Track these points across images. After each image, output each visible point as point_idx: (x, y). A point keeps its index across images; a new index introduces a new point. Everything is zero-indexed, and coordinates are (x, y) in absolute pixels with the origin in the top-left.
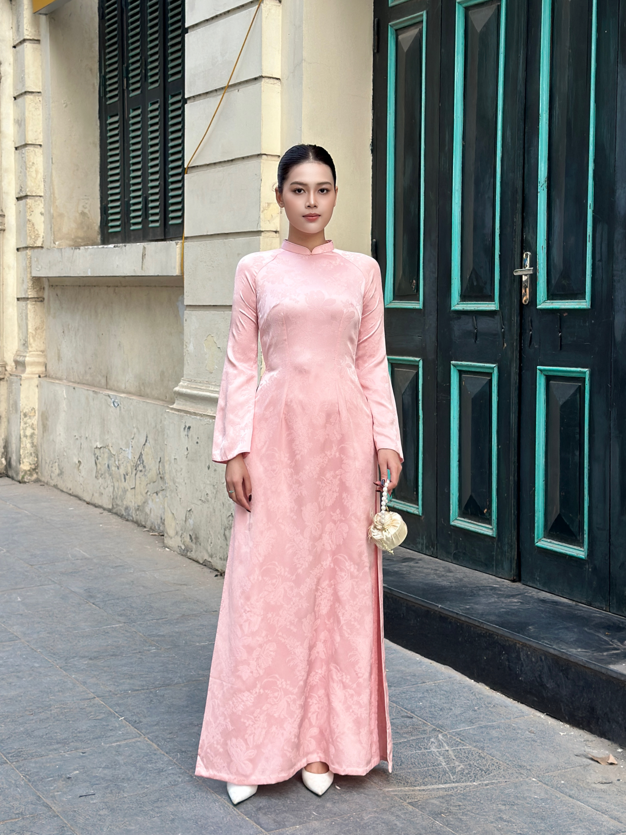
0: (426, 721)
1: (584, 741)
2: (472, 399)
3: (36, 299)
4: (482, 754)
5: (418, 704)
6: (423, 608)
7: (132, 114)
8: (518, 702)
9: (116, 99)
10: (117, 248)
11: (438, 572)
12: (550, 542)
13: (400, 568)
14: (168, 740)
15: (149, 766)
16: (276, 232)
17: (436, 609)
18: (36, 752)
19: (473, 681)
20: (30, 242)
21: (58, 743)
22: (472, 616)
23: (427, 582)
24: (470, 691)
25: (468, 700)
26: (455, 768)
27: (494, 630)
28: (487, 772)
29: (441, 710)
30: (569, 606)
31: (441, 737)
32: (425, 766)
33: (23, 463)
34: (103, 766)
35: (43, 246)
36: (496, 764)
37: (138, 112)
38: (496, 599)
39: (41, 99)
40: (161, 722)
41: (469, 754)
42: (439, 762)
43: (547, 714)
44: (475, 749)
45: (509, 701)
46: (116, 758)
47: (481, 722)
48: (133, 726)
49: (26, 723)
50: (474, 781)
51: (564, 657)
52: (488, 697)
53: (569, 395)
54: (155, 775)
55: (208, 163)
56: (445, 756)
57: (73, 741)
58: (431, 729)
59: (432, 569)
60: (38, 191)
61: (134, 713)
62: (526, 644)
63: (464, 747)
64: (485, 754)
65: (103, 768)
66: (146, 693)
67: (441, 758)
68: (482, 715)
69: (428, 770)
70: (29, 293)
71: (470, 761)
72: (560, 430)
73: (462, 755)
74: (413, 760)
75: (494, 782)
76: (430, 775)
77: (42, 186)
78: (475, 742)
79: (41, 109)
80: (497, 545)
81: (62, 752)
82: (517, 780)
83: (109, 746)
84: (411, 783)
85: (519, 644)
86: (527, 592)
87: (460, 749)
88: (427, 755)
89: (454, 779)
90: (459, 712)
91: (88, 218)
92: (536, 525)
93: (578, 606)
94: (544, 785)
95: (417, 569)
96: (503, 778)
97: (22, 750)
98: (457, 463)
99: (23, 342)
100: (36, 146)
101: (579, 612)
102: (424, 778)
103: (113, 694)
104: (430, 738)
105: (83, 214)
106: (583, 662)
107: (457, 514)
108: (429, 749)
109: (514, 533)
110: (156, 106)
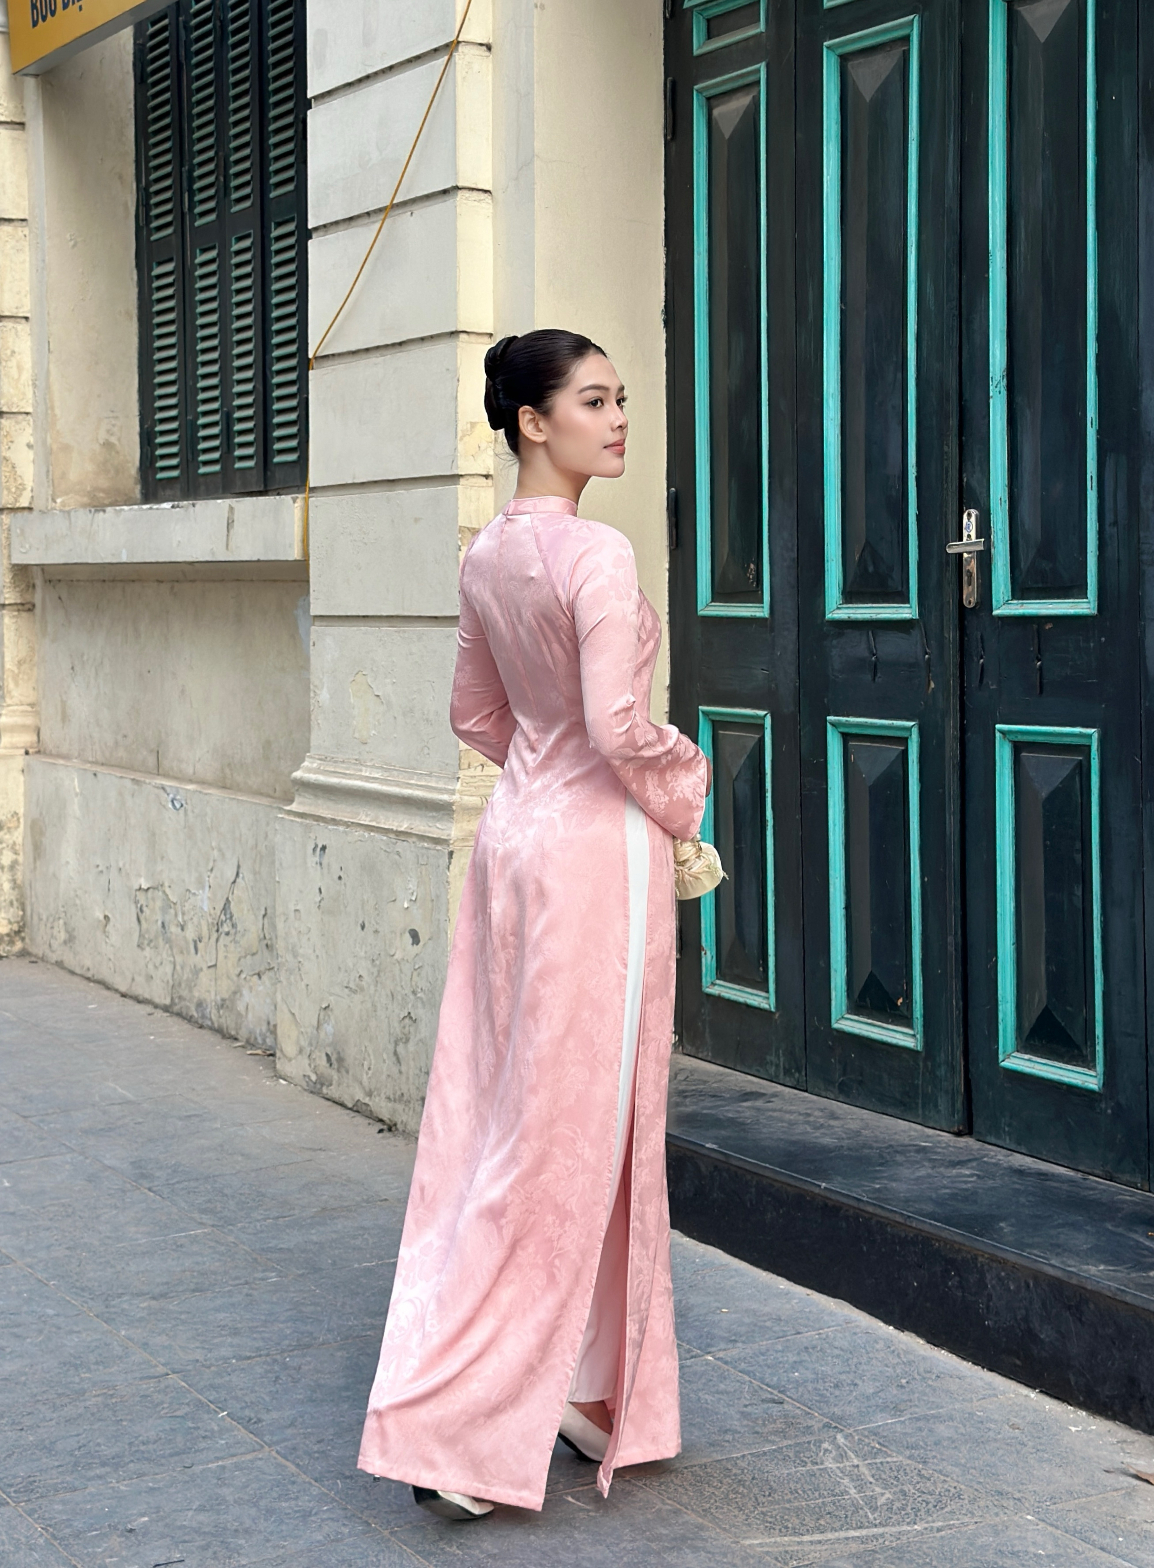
0: (809, 1408)
1: (1118, 1442)
2: (872, 789)
3: (20, 607)
4: (923, 1472)
5: (791, 1375)
6: (789, 1189)
7: (200, 259)
8: (983, 1368)
9: (170, 231)
10: (178, 509)
11: (811, 1119)
12: (1029, 1060)
13: (738, 1112)
14: (316, 1455)
15: (284, 1504)
16: (487, 477)
17: (817, 1191)
18: (62, 1483)
19: (891, 1328)
20: (7, 500)
21: (103, 1464)
22: (889, 1205)
23: (794, 1138)
24: (889, 1347)
25: (887, 1366)
26: (876, 1499)
27: (931, 1230)
28: (939, 1505)
29: (836, 1386)
30: (1071, 1181)
31: (842, 1440)
32: (817, 1494)
34: (194, 1508)
35: (33, 506)
36: (953, 1490)
37: (212, 254)
38: (930, 1171)
39: (26, 231)
40: (301, 1420)
41: (898, 1471)
42: (843, 1487)
43: (1041, 1392)
44: (909, 1462)
45: (966, 1367)
46: (219, 1491)
47: (917, 1410)
48: (246, 1428)
49: (39, 1427)
50: (915, 1523)
51: (1074, 1281)
52: (924, 1358)
53: (1060, 780)
54: (296, 1522)
55: (353, 348)
56: (855, 1477)
57: (132, 1461)
58: (821, 1425)
59: (800, 1114)
60: (22, 404)
61: (246, 1403)
62: (997, 1256)
63: (889, 1459)
64: (931, 1472)
65: (195, 1510)
66: (265, 1363)
67: (846, 1481)
68: (917, 1395)
69: (823, 1503)
70: (7, 596)
71: (903, 1485)
72: (1045, 846)
73: (885, 1473)
74: (792, 1486)
75: (953, 1525)
76: (829, 1513)
77: (30, 395)
78: (907, 1448)
79: (27, 249)
80: (925, 1066)
81: (114, 1481)
82: (998, 1519)
83: (204, 1470)
84: (794, 1528)
85: (983, 1256)
86: (986, 1156)
87: (881, 1463)
88: (818, 1475)
89: (875, 1519)
90: (871, 1391)
91: (117, 452)
92: (1001, 1027)
93: (1088, 1182)
94: (1050, 1529)
95: (770, 1113)
96: (969, 1515)
97: (37, 1479)
98: (843, 912)
100: (19, 320)
101: (1091, 1192)
102: (818, 1519)
103: (203, 1366)
104: (821, 1442)
105: (108, 445)
106: (1110, 1291)
107: (844, 1008)
108: (822, 1464)
109: (958, 1042)
110: (247, 243)
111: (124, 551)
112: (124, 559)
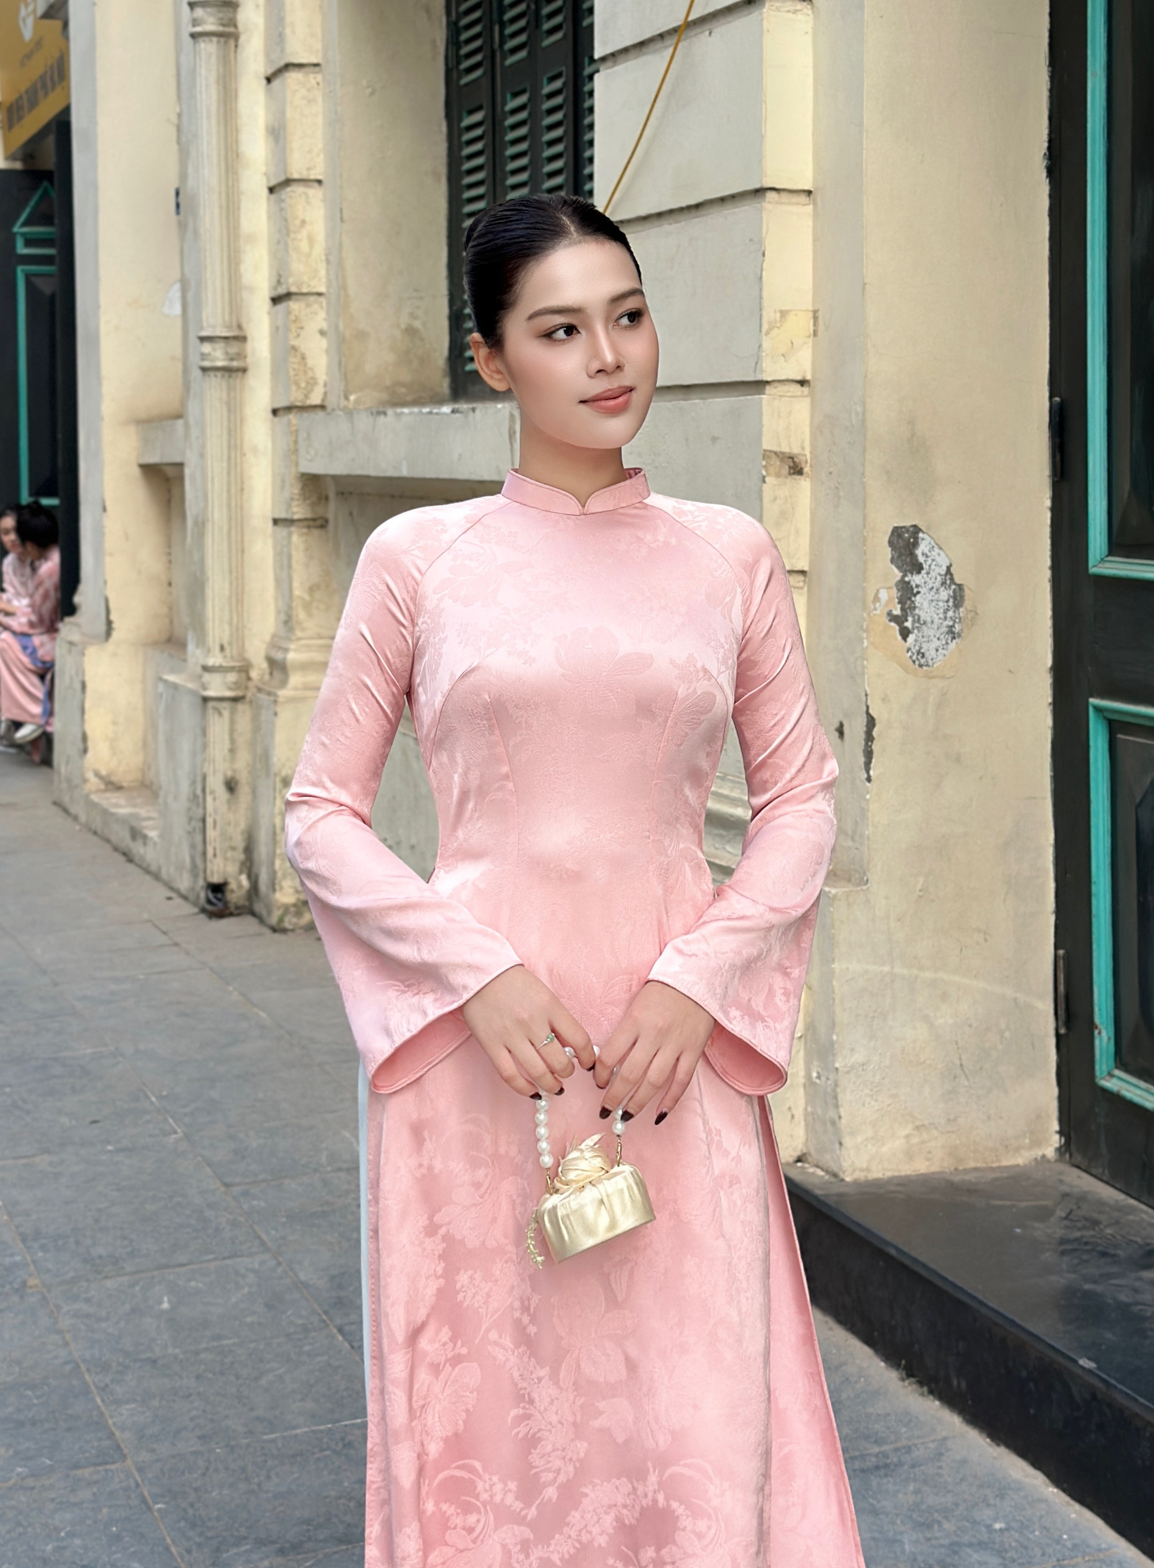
3: (311, 523)
7: (512, 104)
9: (478, 73)
10: (458, 415)
16: (802, 383)
20: (296, 397)
33: (281, 888)
35: (326, 403)
37: (523, 99)
39: (319, 77)
55: (643, 212)
60: (313, 283)
70: (295, 509)
77: (323, 272)
79: (320, 99)
91: (422, 340)
99: (283, 617)
100: (311, 184)
105: (411, 331)
110: (558, 84)
111: (404, 463)
112: (405, 472)
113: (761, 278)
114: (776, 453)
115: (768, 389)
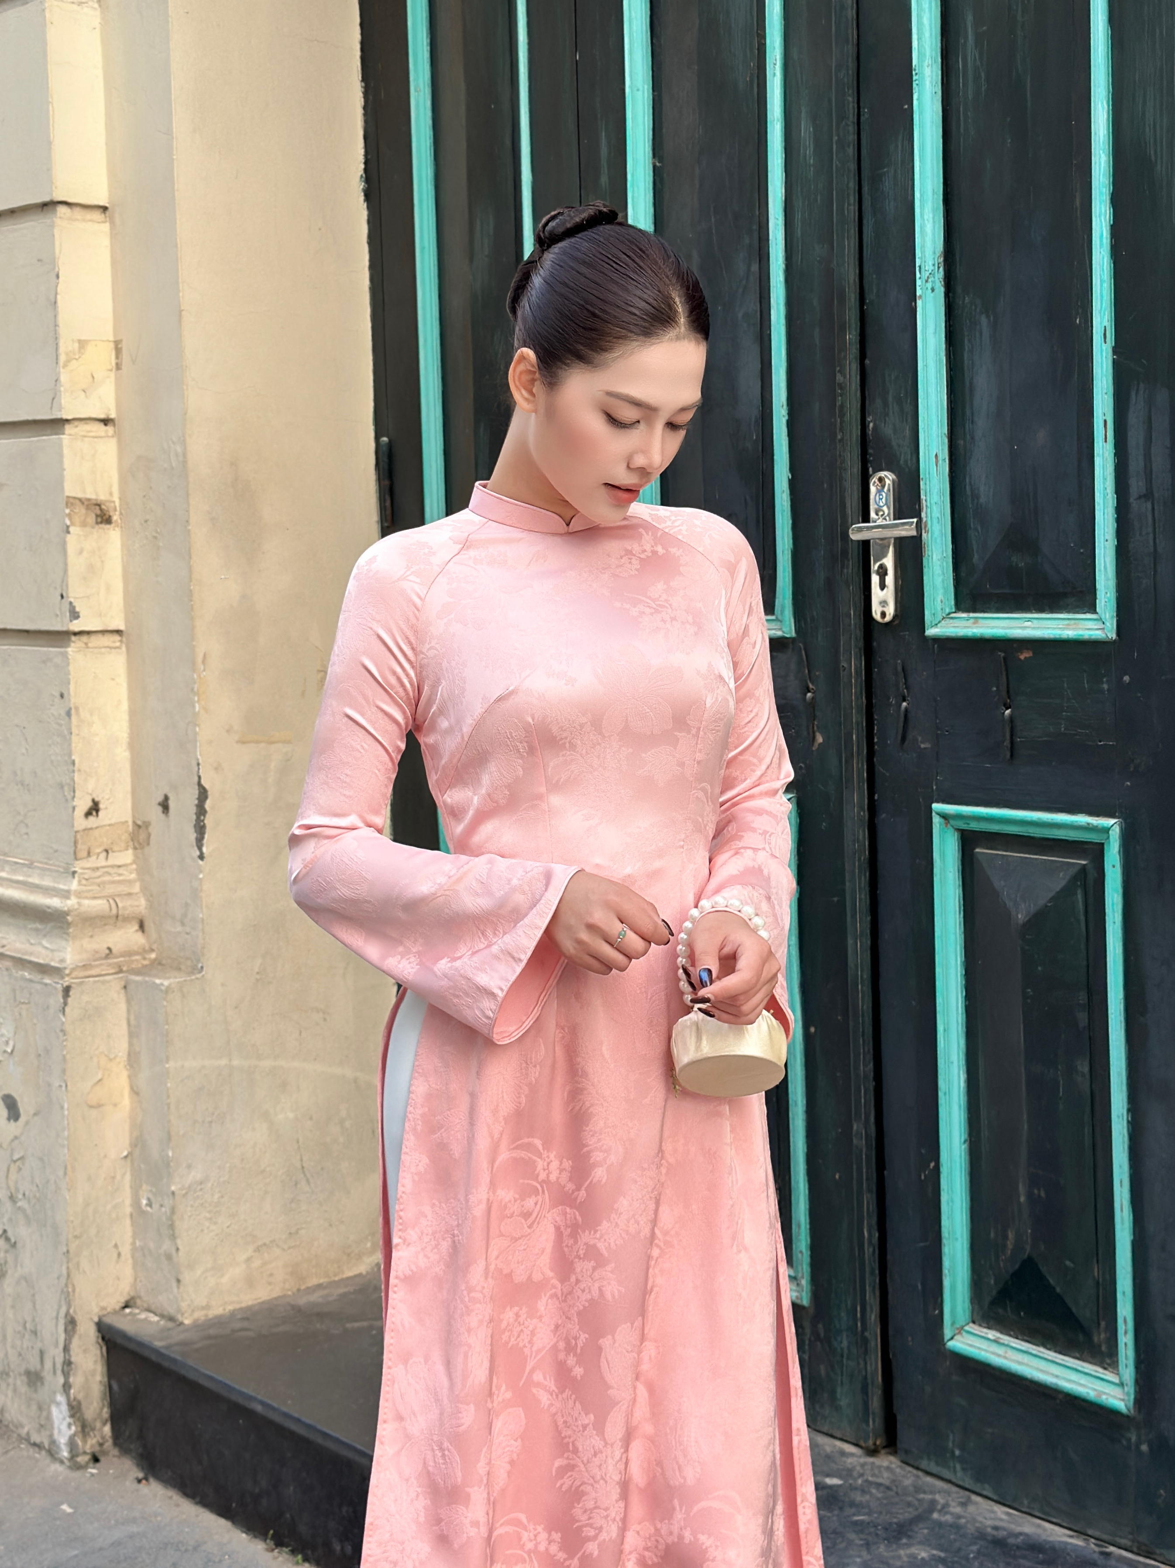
12: (996, 1341)
16: (106, 422)
53: (1048, 896)
72: (1025, 996)
92: (945, 1282)
109: (871, 1299)
113: (55, 302)
114: (80, 500)
115: (68, 428)
